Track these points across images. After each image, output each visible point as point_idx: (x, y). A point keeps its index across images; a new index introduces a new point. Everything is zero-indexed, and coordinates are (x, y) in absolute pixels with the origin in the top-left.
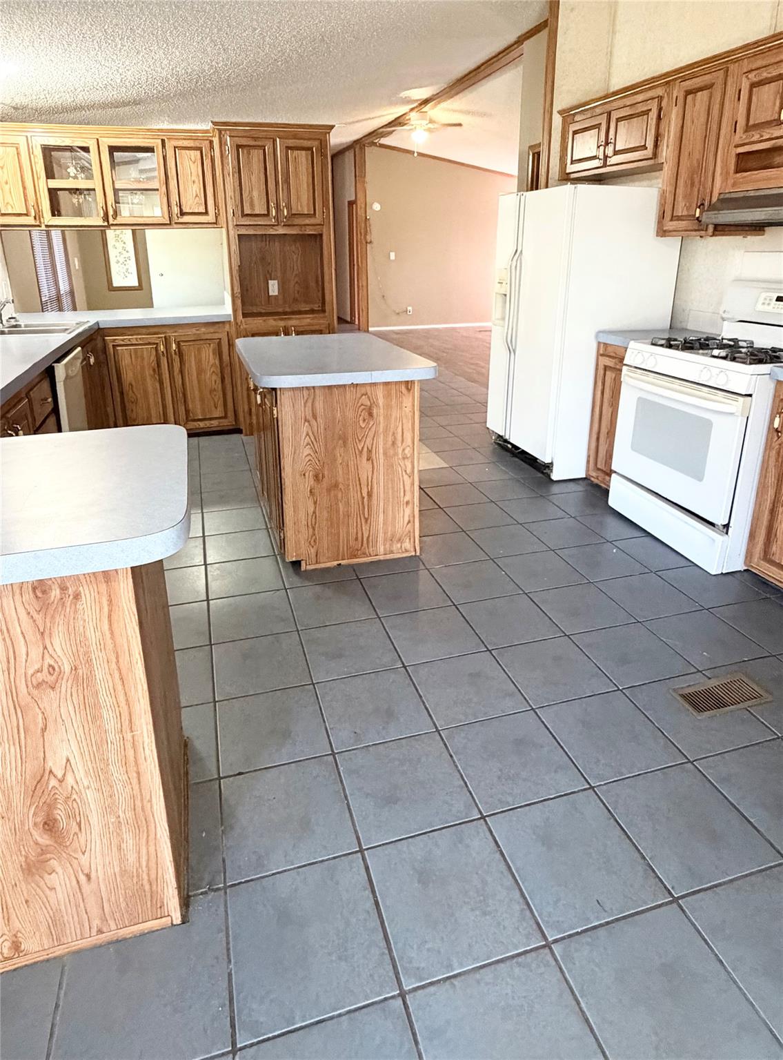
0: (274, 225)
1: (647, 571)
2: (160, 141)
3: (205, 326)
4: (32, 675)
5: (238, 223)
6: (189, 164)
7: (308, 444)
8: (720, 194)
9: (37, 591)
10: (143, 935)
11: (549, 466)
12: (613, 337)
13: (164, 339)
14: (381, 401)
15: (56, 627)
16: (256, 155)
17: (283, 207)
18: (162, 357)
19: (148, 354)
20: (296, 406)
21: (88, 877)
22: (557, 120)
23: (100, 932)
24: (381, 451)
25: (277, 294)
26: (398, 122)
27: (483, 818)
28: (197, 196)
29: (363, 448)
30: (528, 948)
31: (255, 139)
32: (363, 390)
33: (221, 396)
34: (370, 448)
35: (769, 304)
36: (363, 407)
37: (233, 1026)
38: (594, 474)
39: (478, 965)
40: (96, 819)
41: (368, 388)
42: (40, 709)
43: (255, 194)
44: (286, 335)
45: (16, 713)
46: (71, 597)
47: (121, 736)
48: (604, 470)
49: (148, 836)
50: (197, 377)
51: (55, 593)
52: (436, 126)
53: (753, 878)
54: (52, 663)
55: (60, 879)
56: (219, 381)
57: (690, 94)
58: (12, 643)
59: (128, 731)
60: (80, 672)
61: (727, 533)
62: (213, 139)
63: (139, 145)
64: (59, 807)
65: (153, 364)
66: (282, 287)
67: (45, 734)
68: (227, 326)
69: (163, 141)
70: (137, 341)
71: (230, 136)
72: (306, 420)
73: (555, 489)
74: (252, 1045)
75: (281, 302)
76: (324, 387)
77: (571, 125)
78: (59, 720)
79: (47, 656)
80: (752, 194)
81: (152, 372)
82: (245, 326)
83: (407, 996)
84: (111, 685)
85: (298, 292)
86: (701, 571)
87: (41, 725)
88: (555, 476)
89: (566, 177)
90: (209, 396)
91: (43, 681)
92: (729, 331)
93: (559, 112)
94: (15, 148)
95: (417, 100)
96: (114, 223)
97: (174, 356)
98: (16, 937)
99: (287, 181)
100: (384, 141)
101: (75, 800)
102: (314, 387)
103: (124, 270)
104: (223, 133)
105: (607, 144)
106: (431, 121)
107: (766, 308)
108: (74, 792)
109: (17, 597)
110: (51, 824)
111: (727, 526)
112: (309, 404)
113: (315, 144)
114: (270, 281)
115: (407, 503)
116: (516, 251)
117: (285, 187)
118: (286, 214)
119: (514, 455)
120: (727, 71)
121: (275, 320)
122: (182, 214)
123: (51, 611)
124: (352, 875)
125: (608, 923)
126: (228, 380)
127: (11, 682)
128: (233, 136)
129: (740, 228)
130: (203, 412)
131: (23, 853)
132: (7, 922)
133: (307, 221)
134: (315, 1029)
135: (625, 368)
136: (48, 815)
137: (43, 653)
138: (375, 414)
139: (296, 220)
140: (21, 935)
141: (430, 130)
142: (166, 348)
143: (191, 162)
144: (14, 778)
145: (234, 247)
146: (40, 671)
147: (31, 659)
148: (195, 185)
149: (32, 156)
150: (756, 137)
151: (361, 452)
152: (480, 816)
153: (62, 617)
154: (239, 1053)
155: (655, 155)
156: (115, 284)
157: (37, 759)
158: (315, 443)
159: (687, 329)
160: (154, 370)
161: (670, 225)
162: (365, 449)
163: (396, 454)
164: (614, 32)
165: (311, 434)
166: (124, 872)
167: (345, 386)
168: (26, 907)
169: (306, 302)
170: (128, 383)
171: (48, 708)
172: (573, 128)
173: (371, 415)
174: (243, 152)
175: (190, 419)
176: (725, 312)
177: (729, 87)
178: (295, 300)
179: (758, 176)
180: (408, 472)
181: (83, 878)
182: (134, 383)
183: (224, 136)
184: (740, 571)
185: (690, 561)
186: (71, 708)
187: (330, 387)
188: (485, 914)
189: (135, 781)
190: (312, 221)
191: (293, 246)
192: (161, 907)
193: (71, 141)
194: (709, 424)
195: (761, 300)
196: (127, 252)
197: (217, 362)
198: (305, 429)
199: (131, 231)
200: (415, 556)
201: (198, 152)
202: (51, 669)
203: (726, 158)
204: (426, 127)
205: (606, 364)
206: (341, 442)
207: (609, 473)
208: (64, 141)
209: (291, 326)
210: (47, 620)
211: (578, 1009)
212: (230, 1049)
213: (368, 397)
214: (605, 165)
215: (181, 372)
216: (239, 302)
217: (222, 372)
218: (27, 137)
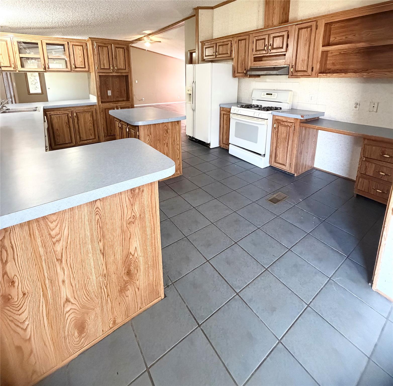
0: (112, 72)
1: (246, 170)
2: (67, 43)
3: (86, 107)
4: (128, 220)
5: (99, 71)
6: (78, 51)
7: (149, 143)
8: (250, 67)
9: (132, 191)
10: (153, 305)
11: (209, 144)
12: (225, 105)
13: (71, 112)
14: (170, 127)
15: (136, 202)
16: (105, 49)
17: (115, 66)
18: (70, 119)
19: (65, 118)
20: (145, 131)
21: (138, 289)
22: (200, 44)
23: (140, 308)
24: (171, 143)
25: (111, 95)
26: (139, 40)
27: (236, 243)
28: (81, 62)
29: (165, 143)
30: (262, 272)
31: (105, 44)
32: (165, 124)
33: (93, 131)
34: (167, 143)
35: (264, 95)
36: (165, 130)
37: (195, 319)
38: (222, 145)
39: (253, 280)
40: (142, 267)
41: (166, 124)
42: (129, 231)
43: (105, 62)
44: (117, 109)
45: (122, 234)
46: (141, 191)
47: (151, 236)
48: (225, 143)
49: (156, 270)
50: (84, 125)
51: (137, 191)
52: (153, 42)
53: (303, 239)
54: (134, 214)
55: (130, 293)
56: (92, 126)
57: (240, 41)
58: (123, 210)
59: (153, 234)
60: (142, 216)
61: (265, 157)
62: (87, 43)
63: (58, 43)
64: (132, 265)
65: (66, 121)
66: (112, 92)
67: (130, 240)
68: (95, 107)
69: (68, 43)
70: (60, 113)
71: (96, 43)
72: (148, 135)
73: (211, 151)
74: (203, 322)
75: (112, 98)
76: (153, 124)
77: (204, 46)
78: (134, 234)
79: (133, 212)
80: (259, 67)
81: (66, 124)
82: (102, 106)
83: (239, 294)
84: (150, 219)
85: (118, 94)
86: (258, 168)
87: (129, 237)
88: (211, 147)
89: (204, 60)
90: (89, 131)
91: (131, 221)
92: (255, 103)
93: (200, 42)
94: (5, 42)
95: (147, 34)
96: (48, 70)
97: (75, 118)
98: (115, 319)
99: (116, 58)
100: (133, 45)
101: (137, 262)
102: (150, 125)
103: (35, 87)
104: (93, 41)
105: (216, 52)
106: (151, 40)
107: (264, 97)
108: (137, 259)
109: (126, 194)
110: (129, 272)
111: (264, 155)
112: (149, 129)
113: (125, 47)
114: (108, 91)
115: (178, 159)
116: (194, 81)
117: (116, 60)
118: (116, 69)
119: (196, 142)
120: (249, 36)
121: (113, 104)
122: (76, 68)
123: (135, 197)
124: (208, 268)
125: (278, 260)
126: (95, 125)
127: (121, 224)
128: (97, 43)
129: (255, 76)
130: (86, 137)
131: (120, 285)
132: (112, 314)
133: (123, 71)
134: (219, 311)
135: (231, 114)
136: (129, 269)
137: (132, 212)
138: (169, 132)
139: (119, 71)
140: (116, 317)
141: (151, 43)
142: (71, 115)
143: (79, 50)
144: (119, 258)
145: (98, 79)
146: (130, 218)
147: (128, 214)
148: (81, 58)
149: (13, 45)
150: (259, 53)
151: (165, 144)
152: (235, 243)
153: (138, 198)
154: (201, 326)
155: (231, 56)
156: (31, 92)
157: (127, 249)
158: (151, 142)
159: (241, 103)
160: (67, 123)
161: (237, 75)
162: (166, 143)
163: (175, 144)
164: (213, 22)
165: (149, 140)
166: (149, 284)
167: (159, 124)
168: (119, 305)
169: (121, 98)
170: (56, 129)
171: (132, 231)
172: (205, 47)
173: (167, 132)
174: (100, 48)
175: (81, 140)
176: (253, 98)
177: (250, 40)
178: (117, 97)
179: (260, 63)
180: (178, 149)
181: (137, 290)
182: (58, 129)
183: (93, 42)
184: (268, 167)
185: (255, 166)
186: (138, 229)
187: (155, 124)
188: (248, 267)
189: (154, 251)
190: (125, 71)
191: (116, 79)
192: (158, 294)
193: (30, 41)
194: (257, 128)
195: (262, 95)
196: (36, 80)
197: (92, 119)
198: (148, 138)
199: (38, 73)
200: (181, 175)
201: (82, 47)
202: (133, 217)
203: (251, 58)
204: (150, 42)
205: (224, 113)
206: (158, 141)
207: (228, 144)
208: (27, 40)
209: (119, 106)
210: (134, 200)
211: (280, 282)
212: (198, 326)
213: (166, 127)
214: (216, 57)
215: (78, 123)
216: (100, 98)
217: (93, 123)
218: (11, 38)
